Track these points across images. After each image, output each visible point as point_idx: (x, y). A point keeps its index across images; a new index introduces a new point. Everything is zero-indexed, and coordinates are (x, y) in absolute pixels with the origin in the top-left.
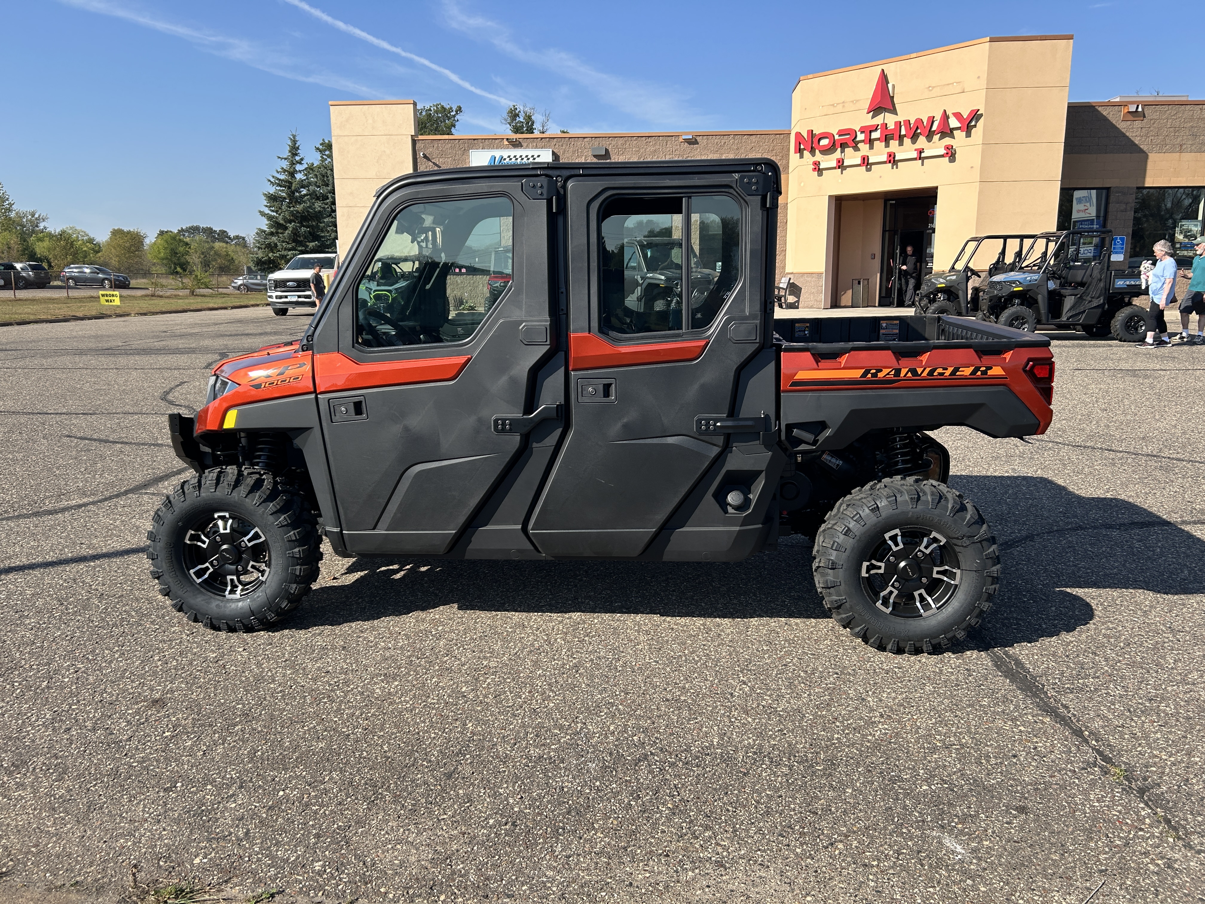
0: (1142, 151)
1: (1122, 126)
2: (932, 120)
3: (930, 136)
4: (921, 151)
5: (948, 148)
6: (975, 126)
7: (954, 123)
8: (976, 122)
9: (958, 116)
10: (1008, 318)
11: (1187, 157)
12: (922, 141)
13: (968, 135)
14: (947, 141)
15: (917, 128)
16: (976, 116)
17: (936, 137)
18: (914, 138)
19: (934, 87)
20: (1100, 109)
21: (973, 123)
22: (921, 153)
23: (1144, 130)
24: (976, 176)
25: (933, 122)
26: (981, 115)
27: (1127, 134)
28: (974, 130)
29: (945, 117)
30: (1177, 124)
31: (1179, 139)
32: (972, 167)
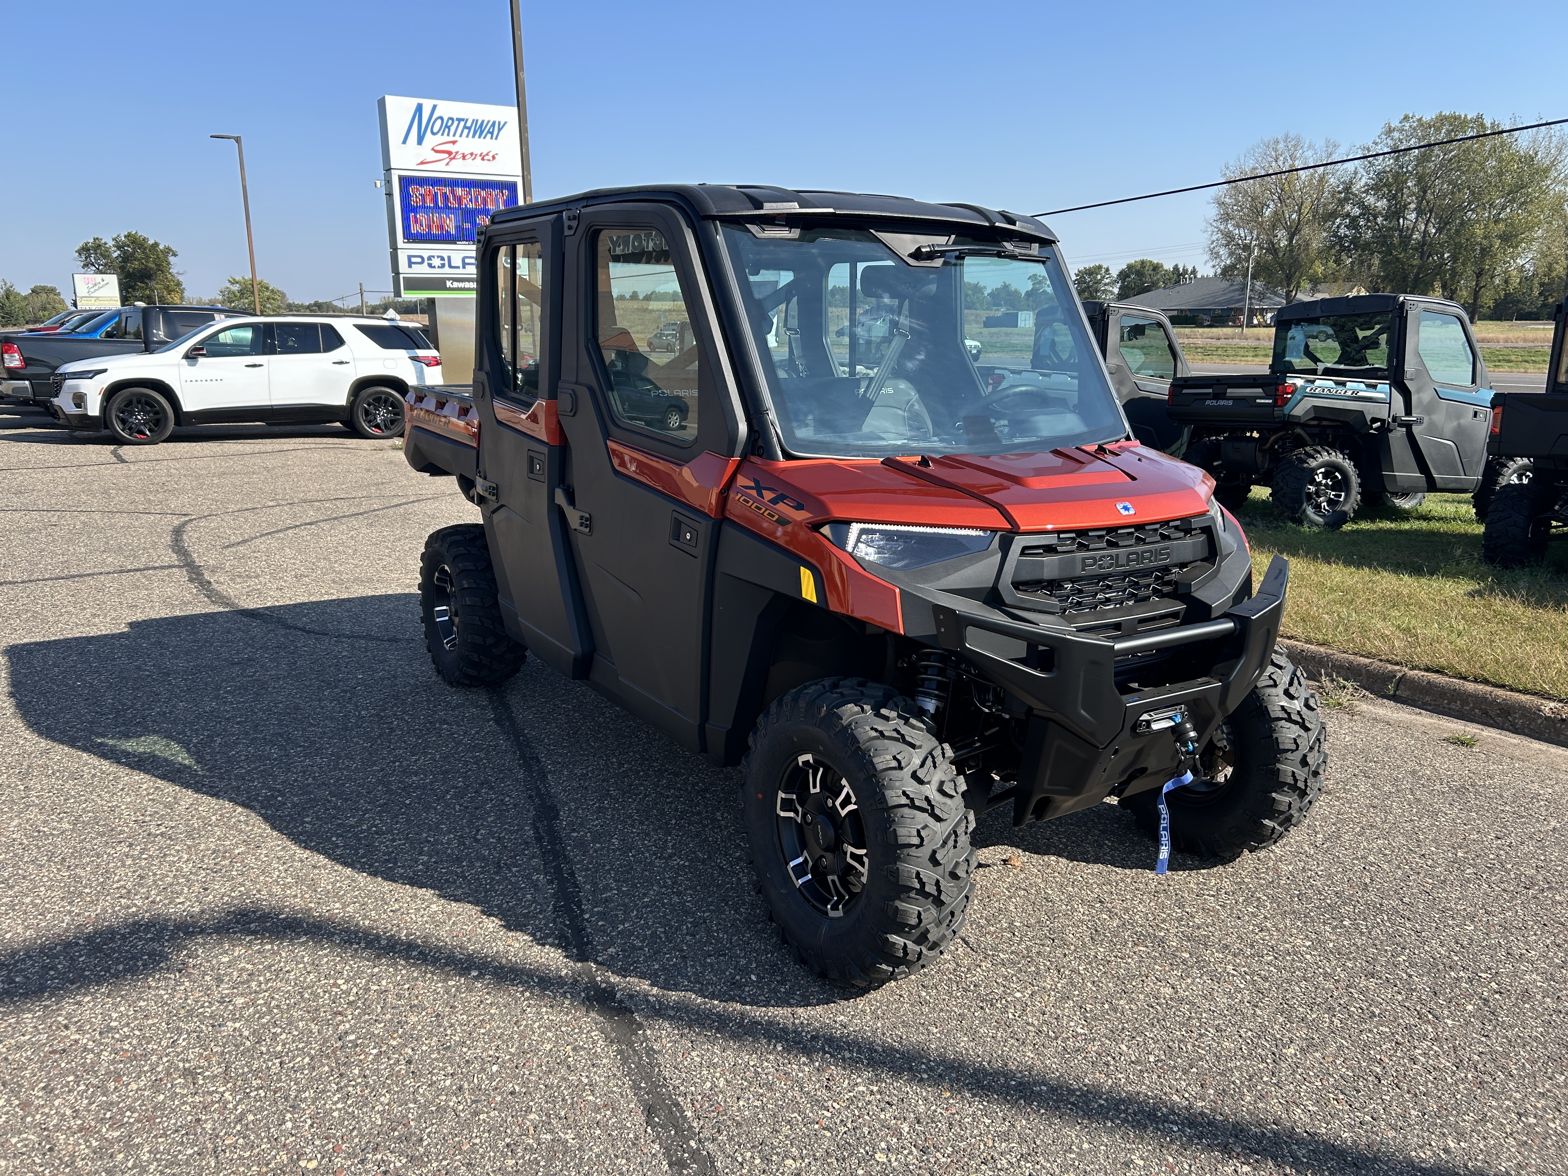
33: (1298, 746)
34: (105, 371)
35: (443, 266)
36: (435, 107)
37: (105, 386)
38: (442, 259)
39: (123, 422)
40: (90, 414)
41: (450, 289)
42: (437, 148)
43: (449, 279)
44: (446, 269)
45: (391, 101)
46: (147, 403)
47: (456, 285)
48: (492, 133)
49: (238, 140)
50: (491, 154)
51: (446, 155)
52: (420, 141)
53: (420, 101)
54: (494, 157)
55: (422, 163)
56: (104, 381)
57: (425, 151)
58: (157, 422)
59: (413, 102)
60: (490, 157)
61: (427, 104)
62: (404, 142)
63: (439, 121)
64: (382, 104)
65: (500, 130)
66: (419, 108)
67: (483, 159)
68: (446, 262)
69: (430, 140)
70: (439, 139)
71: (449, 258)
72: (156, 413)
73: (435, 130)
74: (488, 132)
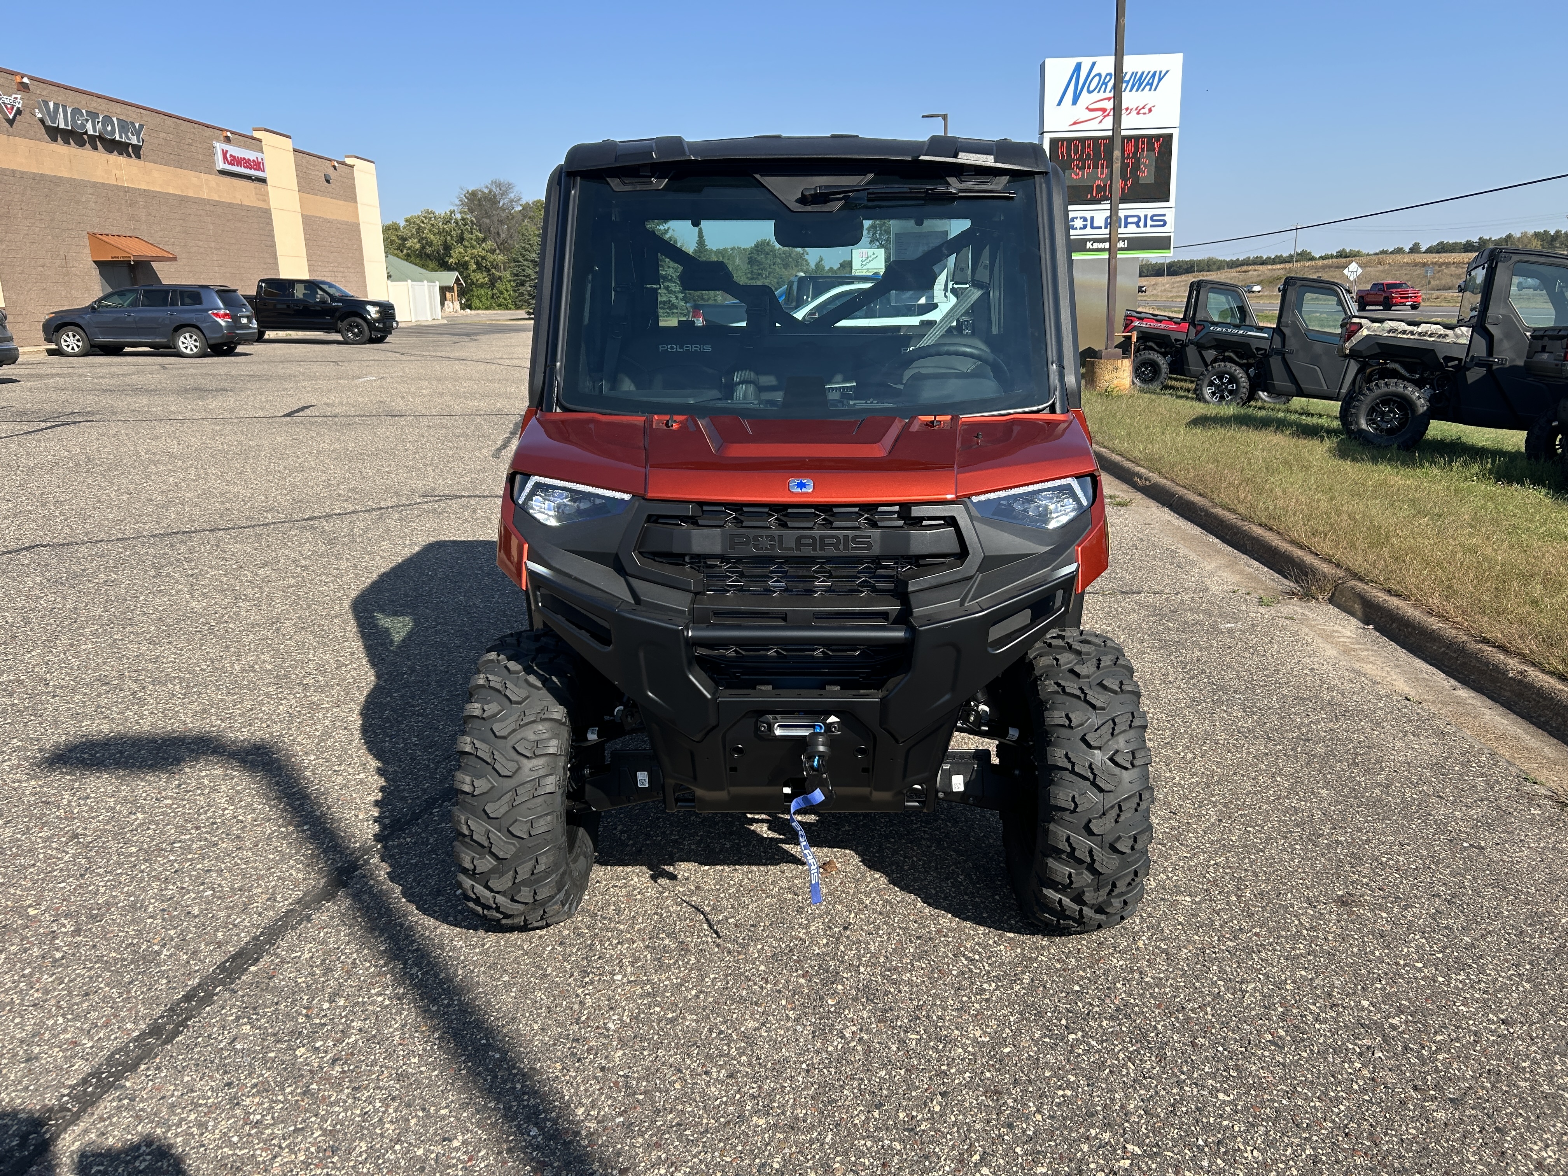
33: (1076, 806)
35: (1085, 227)
36: (1094, 64)
38: (1085, 219)
41: (1090, 250)
42: (1091, 107)
43: (1090, 240)
44: (1089, 230)
45: (1051, 64)
47: (1096, 246)
48: (1151, 85)
49: (945, 117)
50: (1147, 107)
51: (1100, 113)
52: (1075, 102)
53: (1079, 60)
54: (1150, 110)
55: (1075, 123)
57: (1080, 112)
59: (1071, 62)
60: (1146, 110)
61: (1086, 62)
62: (1059, 104)
63: (1097, 78)
64: (1043, 66)
65: (1160, 80)
66: (1078, 66)
67: (1138, 113)
68: (1089, 223)
69: (1086, 99)
70: (1095, 96)
71: (1092, 218)
73: (1091, 88)
74: (1147, 84)
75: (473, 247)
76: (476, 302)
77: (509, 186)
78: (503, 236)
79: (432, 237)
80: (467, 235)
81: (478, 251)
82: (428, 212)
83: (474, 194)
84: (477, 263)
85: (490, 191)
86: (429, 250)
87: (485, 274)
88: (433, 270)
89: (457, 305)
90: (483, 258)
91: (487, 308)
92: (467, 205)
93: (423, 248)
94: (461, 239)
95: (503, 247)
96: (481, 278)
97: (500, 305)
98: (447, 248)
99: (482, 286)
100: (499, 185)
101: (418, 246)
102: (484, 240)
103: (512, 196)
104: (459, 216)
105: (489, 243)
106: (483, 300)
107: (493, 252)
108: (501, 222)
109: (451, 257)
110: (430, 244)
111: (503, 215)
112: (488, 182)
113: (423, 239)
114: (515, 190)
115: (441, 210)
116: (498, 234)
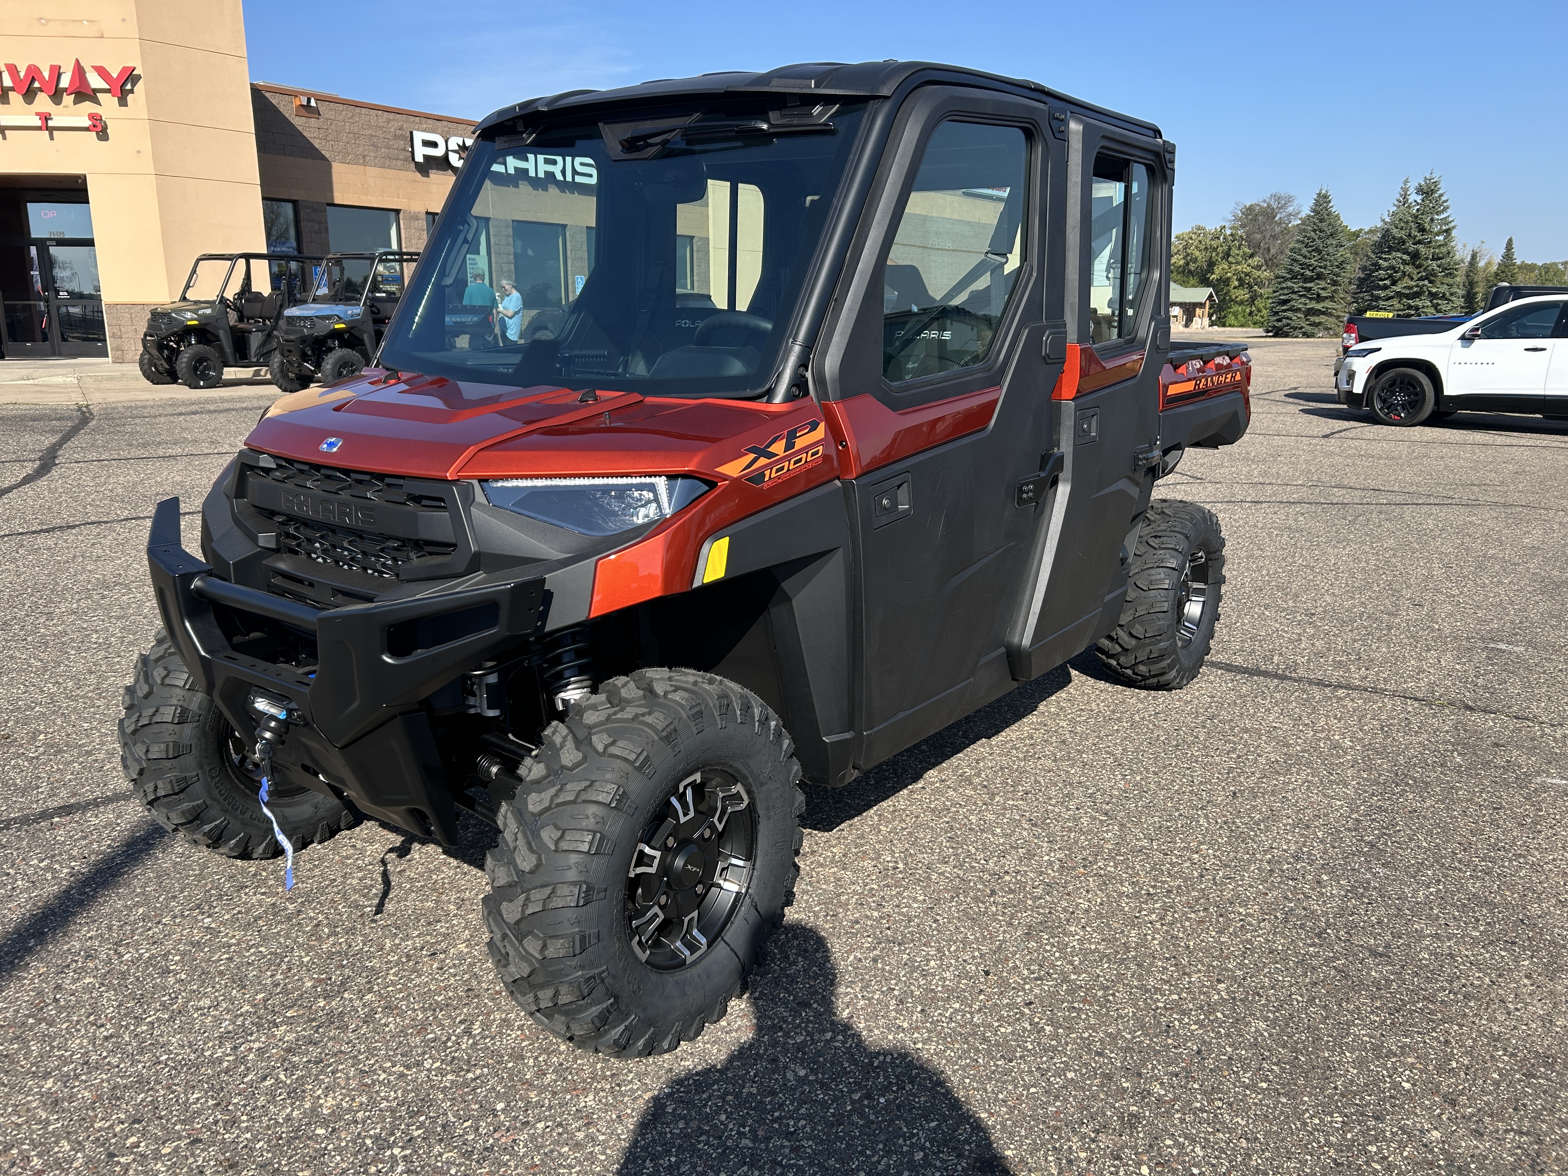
0: (323, 158)
1: (298, 122)
2: (56, 72)
3: (57, 96)
4: (46, 118)
5: (95, 118)
6: (132, 91)
7: (95, 81)
8: (133, 86)
9: (102, 72)
10: (334, 365)
11: (372, 171)
12: (43, 102)
13: (123, 102)
14: (88, 107)
15: (33, 80)
16: (130, 77)
17: (68, 99)
18: (29, 95)
19: (48, 21)
20: (267, 95)
21: (129, 87)
22: (47, 119)
23: (322, 131)
24: (147, 164)
25: (59, 75)
26: (139, 77)
27: (305, 134)
28: (130, 97)
29: (79, 71)
30: (356, 129)
31: (361, 149)
32: (139, 152)
34: (1379, 349)
37: (1374, 365)
39: (1384, 401)
40: (1355, 391)
46: (1409, 384)
56: (1374, 360)
58: (1414, 404)
72: (1417, 395)
75: (1238, 263)
76: (1231, 319)
77: (1289, 200)
78: (1273, 251)
79: (1197, 253)
80: (1234, 251)
81: (1244, 268)
82: (1199, 228)
83: (1250, 209)
84: (1240, 280)
85: (1269, 206)
86: (1192, 266)
87: (1247, 291)
88: (1193, 286)
89: (1206, 321)
90: (1247, 275)
91: (1242, 326)
92: (1240, 219)
93: (1187, 264)
94: (1227, 255)
95: (1270, 263)
96: (1243, 294)
97: (1255, 323)
98: (1211, 264)
99: (1241, 303)
100: (1278, 199)
101: (1182, 262)
102: (1252, 256)
103: (1290, 209)
104: (1228, 232)
105: (1256, 259)
106: (1239, 317)
107: (1258, 268)
108: (1274, 237)
109: (1213, 273)
110: (1195, 260)
111: (1278, 229)
112: (1266, 195)
113: (1188, 255)
114: (1296, 203)
115: (1212, 226)
116: (1269, 250)
